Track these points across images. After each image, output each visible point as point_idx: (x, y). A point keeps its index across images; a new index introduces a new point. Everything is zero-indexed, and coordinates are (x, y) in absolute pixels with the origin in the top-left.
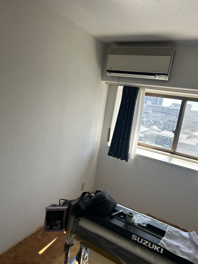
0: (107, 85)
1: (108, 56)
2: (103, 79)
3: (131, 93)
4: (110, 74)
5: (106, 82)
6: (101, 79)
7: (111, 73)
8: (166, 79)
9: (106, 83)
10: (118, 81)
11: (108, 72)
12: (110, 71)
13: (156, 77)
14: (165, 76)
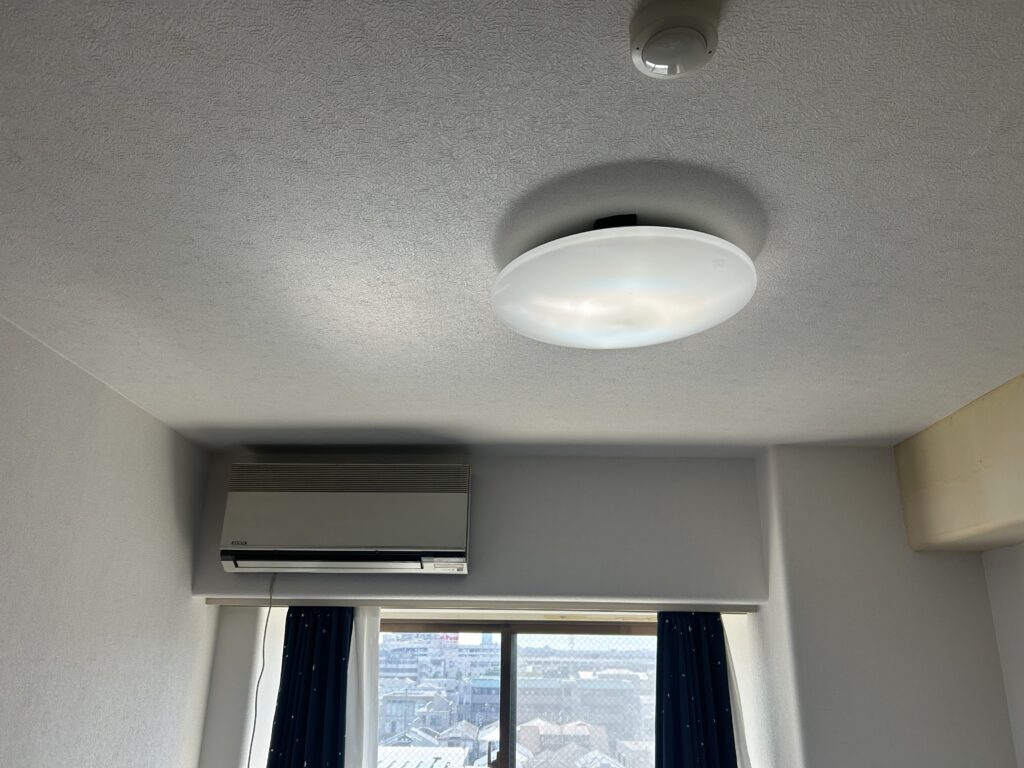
0: (213, 608)
1: (226, 497)
2: (196, 587)
3: (324, 631)
4: (237, 566)
5: (207, 599)
6: (190, 587)
7: (239, 563)
8: (462, 570)
9: (208, 601)
10: (271, 591)
11: (229, 557)
12: (238, 556)
13: (425, 565)
14: (457, 559)
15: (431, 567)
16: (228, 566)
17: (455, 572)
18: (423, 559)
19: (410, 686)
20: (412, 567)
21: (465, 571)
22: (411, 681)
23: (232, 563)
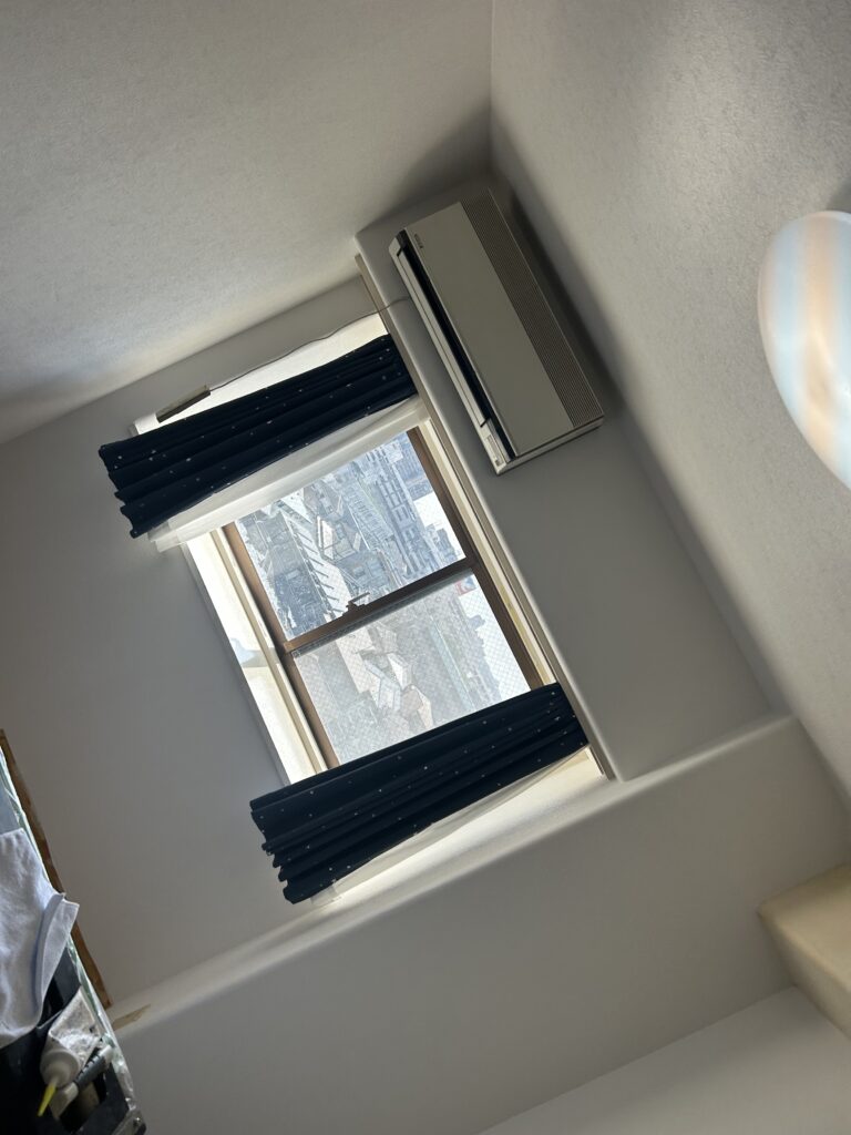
0: (354, 268)
3: (384, 378)
4: (398, 255)
5: (359, 255)
6: (361, 228)
8: (498, 465)
10: (393, 304)
11: (402, 242)
12: (407, 249)
13: (486, 426)
14: (505, 453)
15: (485, 433)
16: (395, 246)
17: (493, 460)
18: (490, 422)
19: (402, 571)
20: (477, 417)
21: (498, 469)
22: (405, 570)
23: (399, 247)
